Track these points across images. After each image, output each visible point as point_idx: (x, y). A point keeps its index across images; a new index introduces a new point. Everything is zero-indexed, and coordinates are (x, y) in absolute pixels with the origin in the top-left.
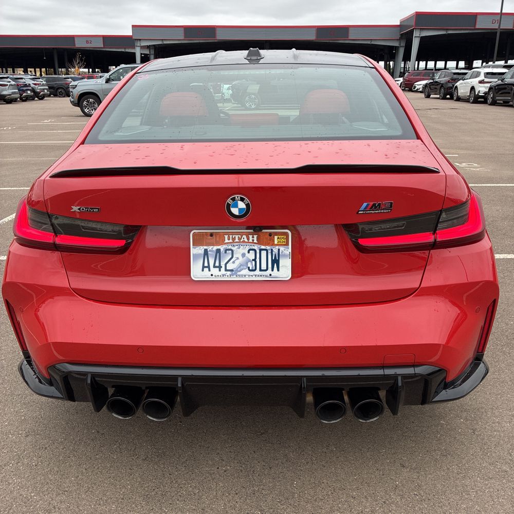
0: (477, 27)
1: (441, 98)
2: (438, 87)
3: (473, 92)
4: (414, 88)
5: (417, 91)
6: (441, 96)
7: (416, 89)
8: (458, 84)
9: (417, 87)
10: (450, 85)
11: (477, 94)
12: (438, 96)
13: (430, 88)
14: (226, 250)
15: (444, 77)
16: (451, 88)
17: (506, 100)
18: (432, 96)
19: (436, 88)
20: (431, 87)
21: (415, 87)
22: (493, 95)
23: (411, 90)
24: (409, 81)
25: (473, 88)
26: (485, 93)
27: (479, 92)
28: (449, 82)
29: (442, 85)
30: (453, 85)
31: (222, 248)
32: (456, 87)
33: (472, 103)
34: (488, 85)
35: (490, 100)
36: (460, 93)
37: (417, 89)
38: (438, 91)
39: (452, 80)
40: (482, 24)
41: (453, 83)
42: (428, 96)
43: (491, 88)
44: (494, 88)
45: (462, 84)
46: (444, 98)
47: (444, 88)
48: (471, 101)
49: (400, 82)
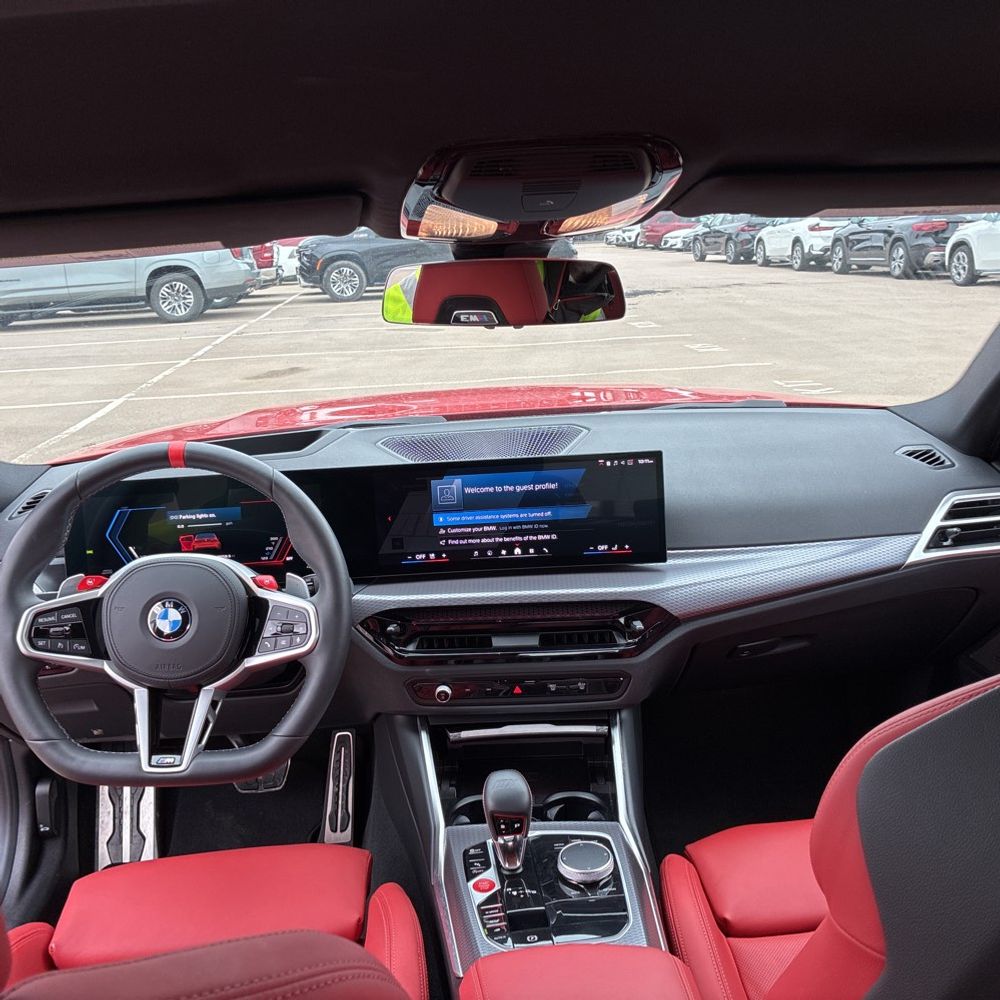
1: (729, 261)
2: (722, 240)
3: (798, 248)
4: (665, 244)
5: (671, 249)
6: (729, 257)
7: (668, 245)
8: (763, 233)
10: (747, 236)
11: (806, 251)
12: (723, 258)
13: (704, 242)
15: (732, 222)
16: (749, 241)
17: (863, 263)
18: (708, 258)
19: (716, 242)
20: (707, 240)
21: (666, 242)
22: (844, 252)
23: (657, 247)
24: (652, 231)
25: (797, 241)
26: (826, 250)
27: (811, 247)
28: (743, 230)
29: (730, 237)
30: (754, 238)
32: (760, 240)
33: (798, 270)
34: (830, 234)
35: (837, 265)
36: (771, 251)
37: (671, 246)
38: (723, 248)
39: (750, 226)
41: (753, 233)
42: (702, 258)
43: (836, 240)
44: (844, 239)
45: (771, 233)
46: (736, 262)
47: (736, 244)
48: (796, 266)
49: (635, 233)
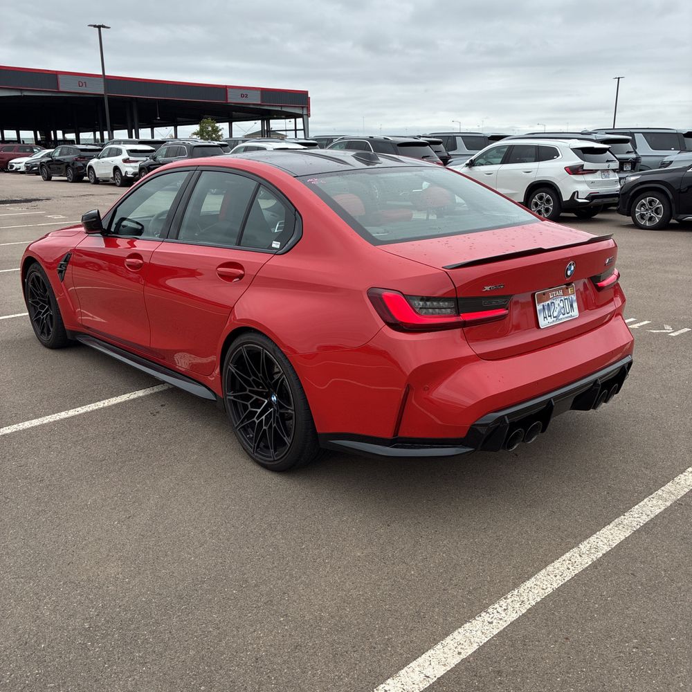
0: (61, 89)
1: (70, 181)
2: (63, 167)
3: (118, 173)
5: (17, 172)
6: (69, 178)
7: (14, 169)
8: (91, 163)
9: (16, 166)
10: (80, 164)
11: (124, 175)
12: (66, 178)
13: (49, 167)
14: (552, 303)
15: (68, 154)
16: (83, 168)
18: (53, 178)
19: (59, 168)
20: (51, 166)
21: (12, 167)
25: (116, 169)
26: (135, 174)
27: (126, 172)
28: (76, 160)
29: (68, 165)
30: (85, 165)
31: (549, 302)
32: (91, 167)
33: (120, 186)
34: (137, 165)
36: (99, 174)
37: (16, 169)
38: (64, 172)
39: (81, 158)
40: (66, 87)
41: (84, 162)
42: (49, 179)
43: (141, 168)
45: (97, 163)
47: (73, 169)
48: (118, 184)
